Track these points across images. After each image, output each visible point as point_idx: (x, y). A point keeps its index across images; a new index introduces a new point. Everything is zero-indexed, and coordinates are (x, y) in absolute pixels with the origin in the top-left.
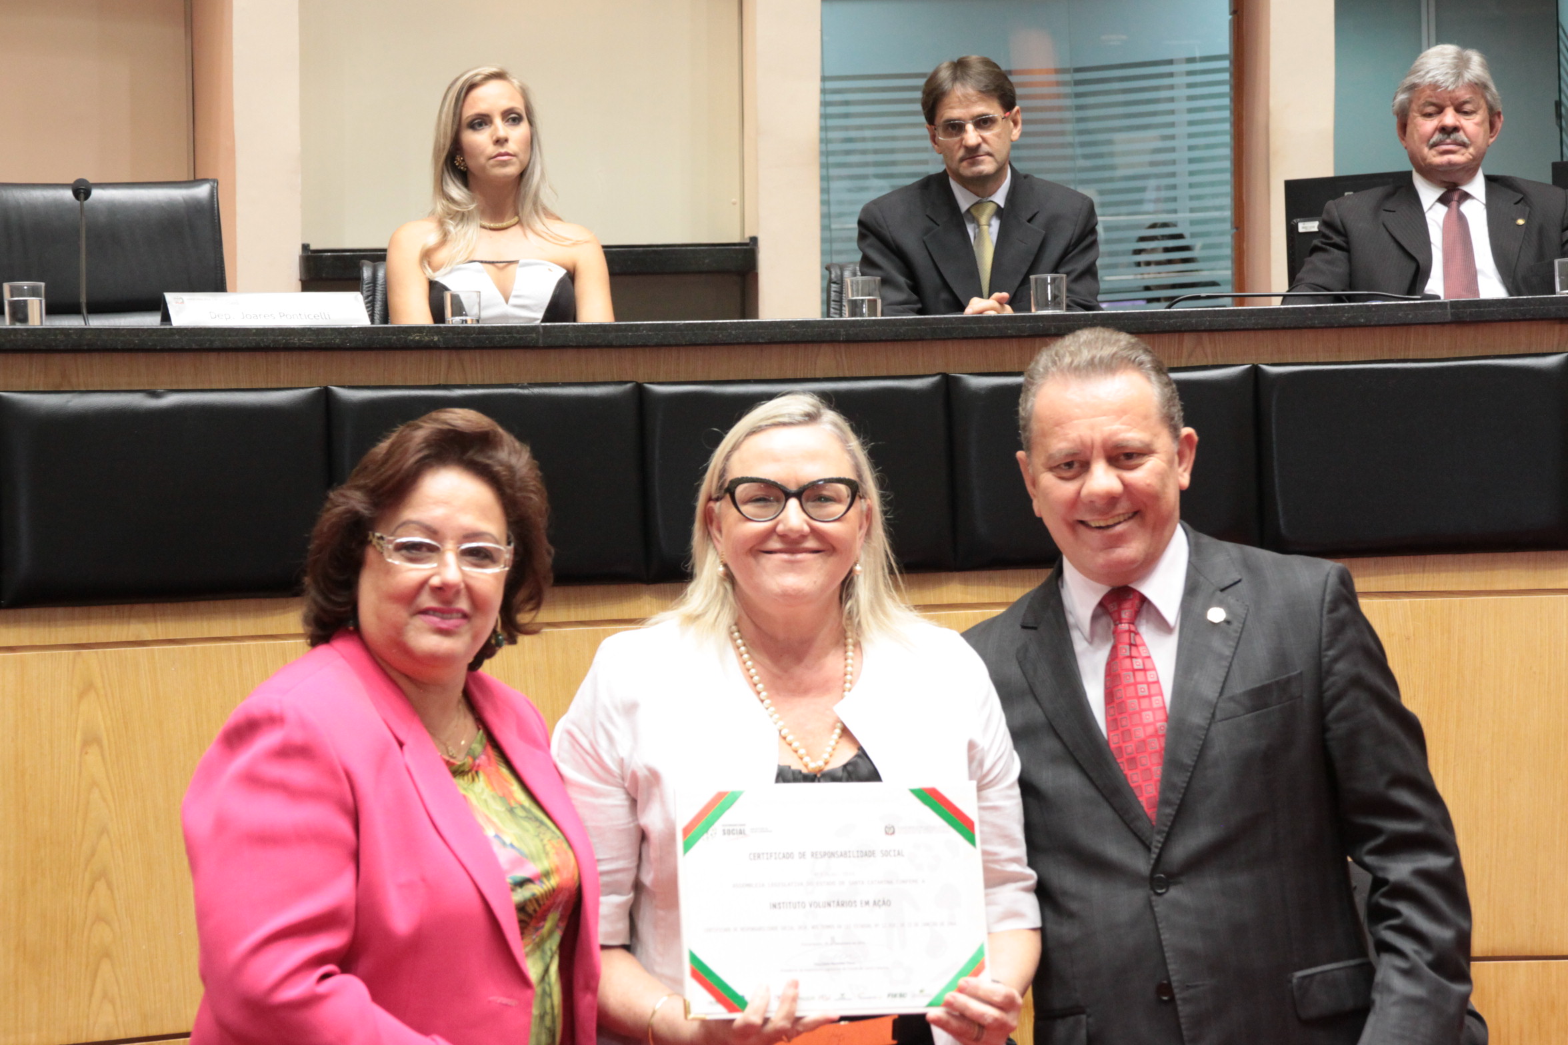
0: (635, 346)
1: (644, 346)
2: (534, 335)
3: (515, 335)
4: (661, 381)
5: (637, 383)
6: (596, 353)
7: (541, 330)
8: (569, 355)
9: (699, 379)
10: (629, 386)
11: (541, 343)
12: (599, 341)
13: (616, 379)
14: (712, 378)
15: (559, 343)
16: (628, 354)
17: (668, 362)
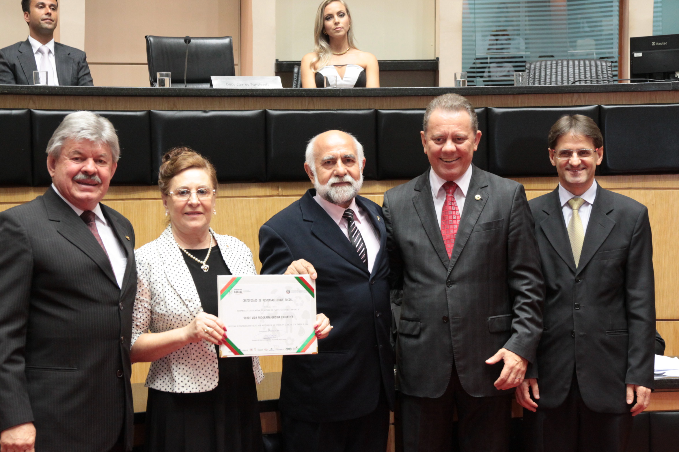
0: (374, 96)
1: (378, 96)
2: (339, 92)
3: (332, 92)
4: (384, 108)
5: (375, 109)
6: (361, 99)
7: (341, 90)
8: (352, 99)
9: (398, 108)
10: (372, 110)
11: (341, 95)
12: (361, 95)
13: (368, 108)
14: (402, 108)
15: (347, 95)
16: (372, 99)
17: (387, 102)
